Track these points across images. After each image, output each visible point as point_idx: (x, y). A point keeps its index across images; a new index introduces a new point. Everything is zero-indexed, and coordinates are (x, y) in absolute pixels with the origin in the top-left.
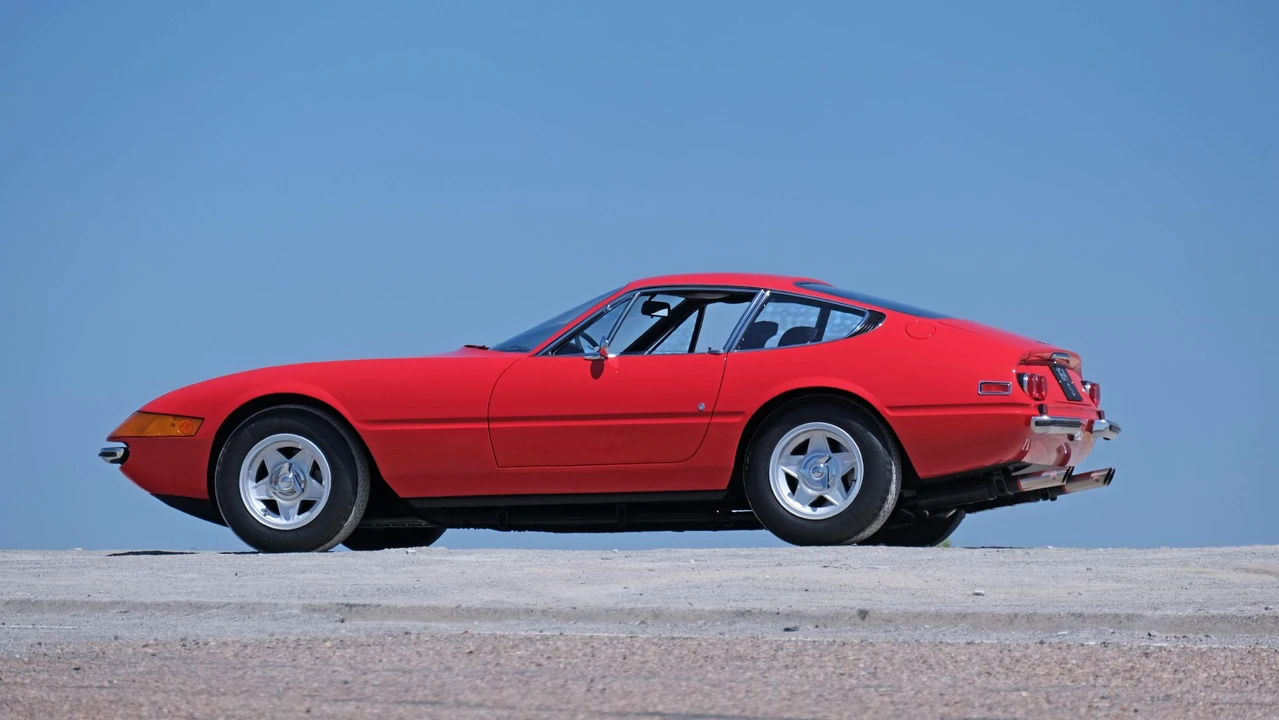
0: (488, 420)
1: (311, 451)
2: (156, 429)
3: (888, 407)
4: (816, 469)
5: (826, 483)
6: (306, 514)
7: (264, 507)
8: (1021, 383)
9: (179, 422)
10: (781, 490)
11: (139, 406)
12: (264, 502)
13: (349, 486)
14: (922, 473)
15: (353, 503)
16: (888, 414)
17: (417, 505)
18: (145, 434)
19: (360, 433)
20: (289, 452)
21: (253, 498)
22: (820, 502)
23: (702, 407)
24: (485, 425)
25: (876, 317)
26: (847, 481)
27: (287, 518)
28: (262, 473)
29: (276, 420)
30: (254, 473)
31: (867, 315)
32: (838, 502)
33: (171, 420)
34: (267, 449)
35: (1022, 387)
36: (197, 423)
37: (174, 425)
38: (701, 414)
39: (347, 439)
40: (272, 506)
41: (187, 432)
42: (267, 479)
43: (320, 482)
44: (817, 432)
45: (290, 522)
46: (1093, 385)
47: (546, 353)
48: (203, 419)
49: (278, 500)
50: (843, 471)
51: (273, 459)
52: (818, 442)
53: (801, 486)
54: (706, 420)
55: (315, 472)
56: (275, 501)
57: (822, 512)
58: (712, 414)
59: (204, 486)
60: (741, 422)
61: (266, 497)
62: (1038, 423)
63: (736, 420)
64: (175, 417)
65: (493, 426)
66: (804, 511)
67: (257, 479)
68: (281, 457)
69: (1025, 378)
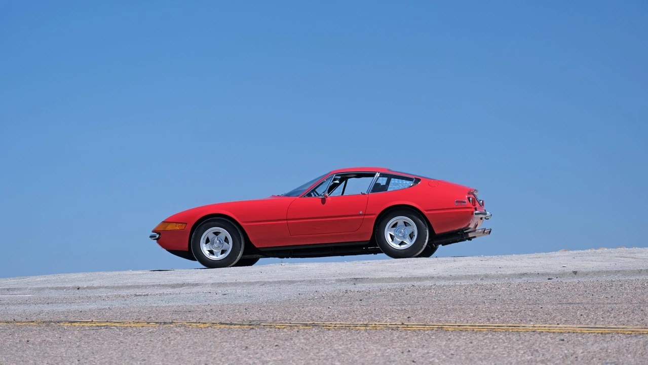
0: (287, 220)
1: (224, 233)
2: (170, 227)
3: (425, 210)
4: (401, 232)
5: (404, 237)
6: (223, 255)
7: (209, 253)
8: (469, 200)
9: (178, 225)
10: (389, 239)
11: (163, 220)
12: (209, 251)
13: (239, 244)
14: (437, 232)
15: (240, 250)
16: (425, 213)
17: (262, 250)
18: (166, 229)
19: (243, 227)
20: (216, 234)
21: (205, 249)
22: (402, 243)
23: (361, 212)
24: (286, 222)
25: (418, 180)
26: (411, 236)
28: (207, 241)
29: (212, 223)
30: (205, 242)
31: (414, 180)
32: (409, 243)
33: (175, 224)
34: (209, 233)
35: (470, 202)
36: (184, 225)
37: (176, 226)
38: (361, 215)
39: (237, 228)
40: (211, 252)
41: (181, 228)
42: (209, 243)
43: (228, 243)
44: (400, 219)
45: (218, 257)
46: (483, 201)
47: (305, 196)
48: (187, 223)
49: (214, 250)
50: (410, 232)
51: (211, 236)
52: (401, 223)
53: (396, 238)
54: (362, 217)
55: (226, 240)
56: (213, 251)
57: (403, 247)
58: (365, 215)
59: (187, 246)
60: (375, 217)
61: (209, 249)
62: (476, 214)
63: (373, 216)
64: (177, 223)
65: (288, 222)
66: (397, 246)
67: (206, 243)
68: (214, 235)
69: (471, 199)
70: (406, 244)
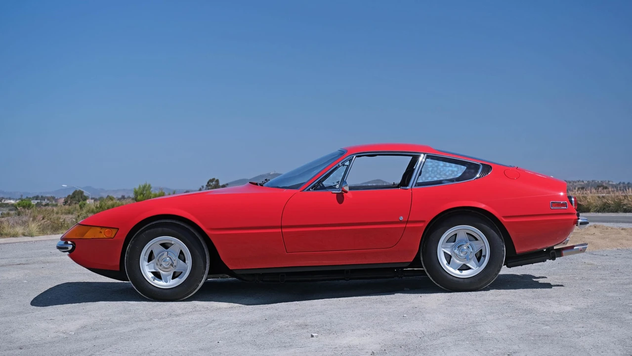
0: (281, 227)
1: (178, 244)
2: (91, 234)
3: (503, 217)
4: (462, 250)
5: (467, 258)
6: (177, 279)
7: (153, 276)
8: (571, 202)
9: (103, 230)
10: (443, 261)
11: (80, 222)
12: (152, 273)
13: (202, 264)
15: (204, 273)
16: (504, 220)
17: (236, 272)
18: (85, 237)
19: (209, 236)
20: (165, 246)
21: (147, 270)
22: (465, 268)
23: (401, 218)
24: (280, 230)
25: (487, 168)
27: (166, 282)
28: (150, 258)
29: (160, 229)
30: (147, 258)
31: (482, 167)
32: (475, 270)
33: (99, 229)
34: (154, 245)
35: (572, 205)
36: (114, 231)
37: (101, 232)
38: (400, 222)
39: (200, 238)
40: (157, 275)
41: (109, 236)
42: (154, 261)
43: (184, 261)
44: (461, 230)
45: (168, 284)
47: (309, 190)
48: (118, 229)
49: (161, 272)
50: (477, 250)
51: (157, 250)
52: (462, 236)
53: (453, 259)
54: (404, 226)
55: (182, 256)
56: (159, 273)
57: (466, 274)
58: (407, 222)
59: (118, 263)
60: (423, 226)
61: (154, 270)
63: (421, 225)
64: (102, 227)
65: (284, 230)
66: (455, 272)
67: (149, 262)
68: (162, 248)
69: (573, 199)
70: (470, 268)
